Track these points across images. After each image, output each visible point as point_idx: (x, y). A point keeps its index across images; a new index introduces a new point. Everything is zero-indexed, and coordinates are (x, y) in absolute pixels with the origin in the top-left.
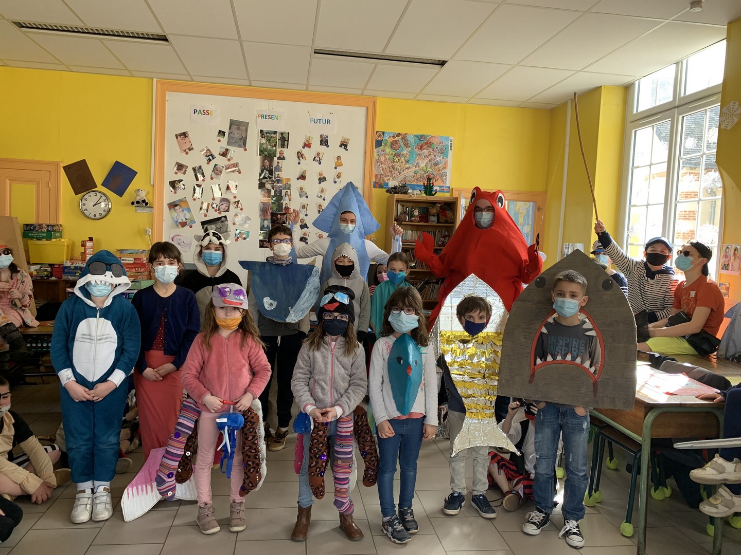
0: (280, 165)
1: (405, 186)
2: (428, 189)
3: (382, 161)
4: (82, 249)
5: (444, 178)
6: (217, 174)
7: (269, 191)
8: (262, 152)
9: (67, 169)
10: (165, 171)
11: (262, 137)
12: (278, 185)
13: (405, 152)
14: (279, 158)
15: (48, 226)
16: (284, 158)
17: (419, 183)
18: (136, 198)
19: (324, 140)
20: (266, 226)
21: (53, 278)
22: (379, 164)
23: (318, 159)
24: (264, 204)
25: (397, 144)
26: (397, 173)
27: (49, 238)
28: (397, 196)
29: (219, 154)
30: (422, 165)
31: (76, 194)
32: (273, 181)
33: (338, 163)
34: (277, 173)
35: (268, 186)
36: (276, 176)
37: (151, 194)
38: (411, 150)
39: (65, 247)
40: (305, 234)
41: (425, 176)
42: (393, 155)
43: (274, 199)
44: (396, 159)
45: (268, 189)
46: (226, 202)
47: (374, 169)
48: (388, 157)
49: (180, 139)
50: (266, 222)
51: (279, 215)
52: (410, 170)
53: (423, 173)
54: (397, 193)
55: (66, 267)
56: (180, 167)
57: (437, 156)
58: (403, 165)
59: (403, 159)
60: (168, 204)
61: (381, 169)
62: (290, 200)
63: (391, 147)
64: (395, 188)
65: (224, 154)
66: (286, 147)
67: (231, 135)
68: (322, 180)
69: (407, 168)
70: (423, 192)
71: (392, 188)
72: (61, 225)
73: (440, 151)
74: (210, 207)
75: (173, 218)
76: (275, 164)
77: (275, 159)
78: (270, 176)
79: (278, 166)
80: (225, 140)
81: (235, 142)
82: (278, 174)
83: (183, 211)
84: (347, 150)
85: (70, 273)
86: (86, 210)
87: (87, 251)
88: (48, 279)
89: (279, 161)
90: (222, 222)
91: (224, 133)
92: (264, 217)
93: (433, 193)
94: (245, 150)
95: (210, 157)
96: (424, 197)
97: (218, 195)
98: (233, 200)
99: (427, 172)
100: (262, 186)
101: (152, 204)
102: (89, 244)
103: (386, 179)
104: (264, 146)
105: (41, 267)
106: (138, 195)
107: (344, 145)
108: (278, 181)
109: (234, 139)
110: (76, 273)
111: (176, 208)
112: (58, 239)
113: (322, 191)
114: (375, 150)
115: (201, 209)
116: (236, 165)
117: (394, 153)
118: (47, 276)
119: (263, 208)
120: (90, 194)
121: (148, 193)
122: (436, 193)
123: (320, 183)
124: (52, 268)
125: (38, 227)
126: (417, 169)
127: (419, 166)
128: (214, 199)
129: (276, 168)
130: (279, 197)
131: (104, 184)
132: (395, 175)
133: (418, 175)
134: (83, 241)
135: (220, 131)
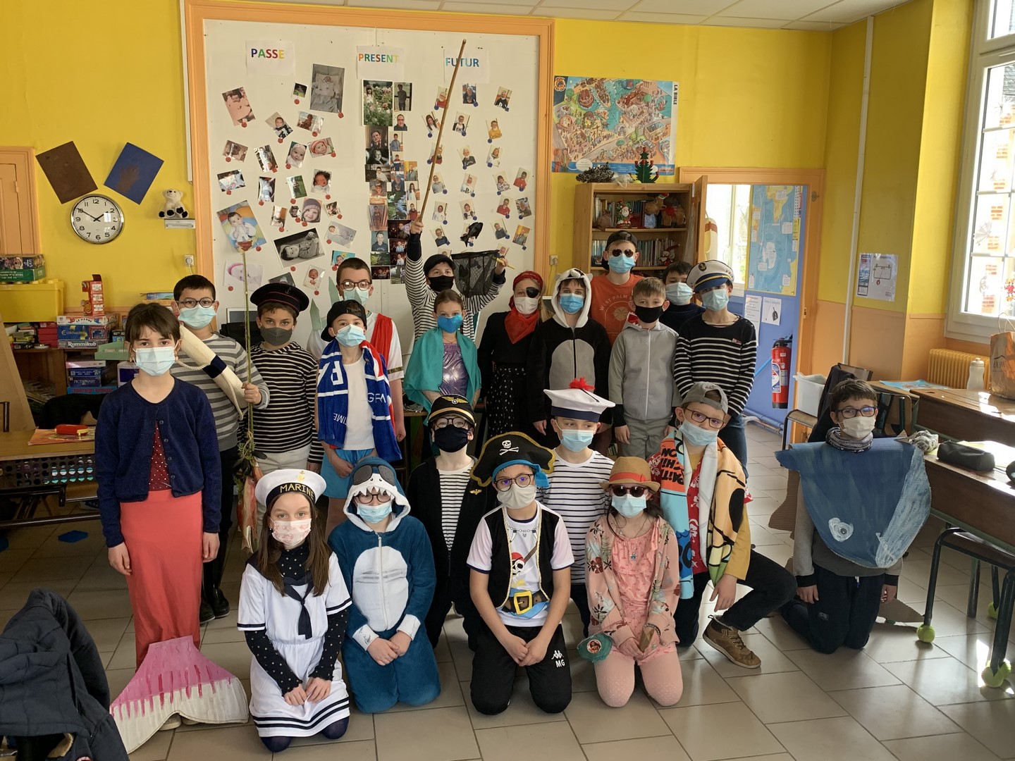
0: (399, 139)
1: (607, 169)
2: (643, 171)
3: (566, 125)
4: (86, 296)
5: (666, 150)
6: (296, 159)
7: (383, 184)
8: (368, 118)
9: (44, 159)
10: (209, 158)
11: (368, 93)
12: (398, 173)
13: (601, 110)
14: (397, 128)
15: (25, 259)
16: (405, 128)
17: (625, 161)
18: (165, 205)
19: (470, 94)
20: (380, 244)
21: (41, 347)
22: (560, 131)
23: (460, 127)
24: (375, 206)
25: (589, 96)
26: (589, 144)
27: (28, 279)
28: (596, 186)
29: (299, 125)
30: (630, 130)
31: (62, 202)
32: (388, 167)
33: (494, 132)
34: (394, 153)
35: (381, 176)
36: (394, 158)
37: (189, 194)
38: (612, 105)
39: (56, 293)
41: (634, 149)
42: (583, 116)
43: (392, 197)
44: (588, 123)
45: (381, 182)
46: (314, 206)
47: (552, 141)
48: (574, 119)
49: (232, 101)
50: (380, 236)
51: (401, 225)
52: (610, 140)
53: (631, 143)
54: (596, 181)
55: (63, 327)
56: (236, 149)
57: (653, 115)
58: (600, 132)
59: (598, 122)
60: (218, 213)
61: (564, 140)
62: (418, 198)
63: (579, 101)
64: (591, 172)
65: (306, 125)
66: (407, 107)
67: (316, 91)
68: (468, 161)
69: (605, 137)
70: (635, 177)
71: (586, 172)
72: (42, 255)
73: (657, 106)
75: (228, 236)
76: (391, 138)
77: (391, 129)
78: (384, 159)
79: (396, 140)
80: (306, 100)
81: (323, 102)
82: (397, 156)
83: (244, 223)
84: (507, 110)
85: (70, 337)
86: (82, 228)
87: (94, 299)
88: (33, 347)
89: (397, 132)
90: (310, 239)
91: (304, 88)
92: (377, 228)
93: (652, 177)
94: (341, 116)
95: (283, 129)
96: (639, 185)
98: (325, 202)
99: (638, 142)
100: (370, 175)
101: (193, 214)
102: (96, 287)
103: (572, 156)
104: (372, 108)
105: (18, 329)
106: (168, 200)
107: (502, 101)
108: (398, 167)
109: (322, 98)
110: (79, 336)
111: (234, 218)
112: (41, 281)
113: (469, 181)
114: (554, 108)
115: (272, 218)
116: (327, 142)
117: (583, 112)
118: (30, 343)
119: (375, 213)
120: (87, 200)
121: (185, 195)
122: (656, 178)
123: (465, 168)
124: (36, 329)
125: (8, 261)
126: (622, 137)
127: (624, 133)
129: (392, 145)
131: (108, 183)
132: (586, 149)
133: (623, 147)
134: (85, 282)
135: (297, 86)
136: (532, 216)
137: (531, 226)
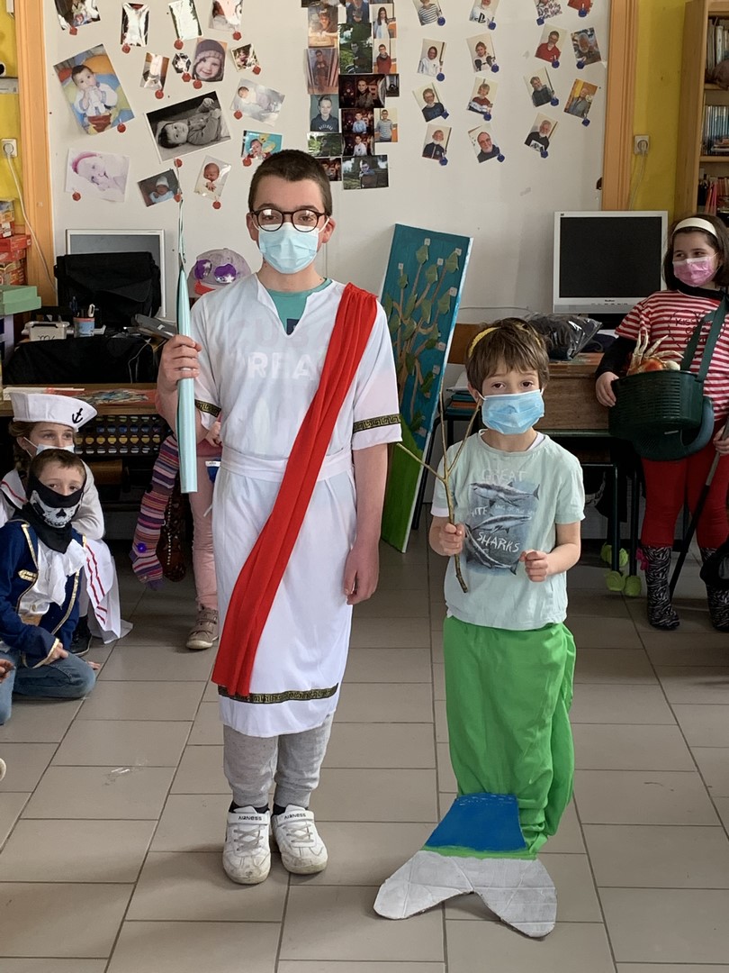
7: (332, 10)
20: (325, 117)
24: (318, 50)
28: (713, 4)
37: (8, 36)
40: (438, 134)
43: (348, 33)
45: (328, 6)
46: (213, 53)
50: (326, 103)
60: (56, 67)
62: (392, 34)
74: (171, 68)
75: (72, 105)
83: (98, 84)
92: (321, 89)
97: (189, 32)
111: (82, 76)
113: (486, 1)
115: (146, 74)
119: (317, 63)
128: (178, 45)
130: (361, 28)
136: (604, 63)
137: (599, 82)
